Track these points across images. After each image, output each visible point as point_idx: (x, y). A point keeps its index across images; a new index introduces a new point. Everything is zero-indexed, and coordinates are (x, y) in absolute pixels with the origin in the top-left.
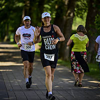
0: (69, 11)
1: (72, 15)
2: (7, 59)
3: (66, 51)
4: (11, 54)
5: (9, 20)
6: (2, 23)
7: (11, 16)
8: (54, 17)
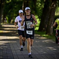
0: (53, 3)
1: (55, 6)
2: (13, 35)
3: (51, 29)
4: (15, 31)
5: (14, 9)
6: (9, 11)
7: (15, 7)
8: (43, 7)
